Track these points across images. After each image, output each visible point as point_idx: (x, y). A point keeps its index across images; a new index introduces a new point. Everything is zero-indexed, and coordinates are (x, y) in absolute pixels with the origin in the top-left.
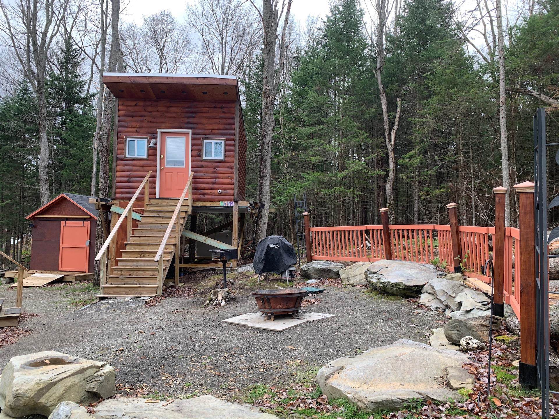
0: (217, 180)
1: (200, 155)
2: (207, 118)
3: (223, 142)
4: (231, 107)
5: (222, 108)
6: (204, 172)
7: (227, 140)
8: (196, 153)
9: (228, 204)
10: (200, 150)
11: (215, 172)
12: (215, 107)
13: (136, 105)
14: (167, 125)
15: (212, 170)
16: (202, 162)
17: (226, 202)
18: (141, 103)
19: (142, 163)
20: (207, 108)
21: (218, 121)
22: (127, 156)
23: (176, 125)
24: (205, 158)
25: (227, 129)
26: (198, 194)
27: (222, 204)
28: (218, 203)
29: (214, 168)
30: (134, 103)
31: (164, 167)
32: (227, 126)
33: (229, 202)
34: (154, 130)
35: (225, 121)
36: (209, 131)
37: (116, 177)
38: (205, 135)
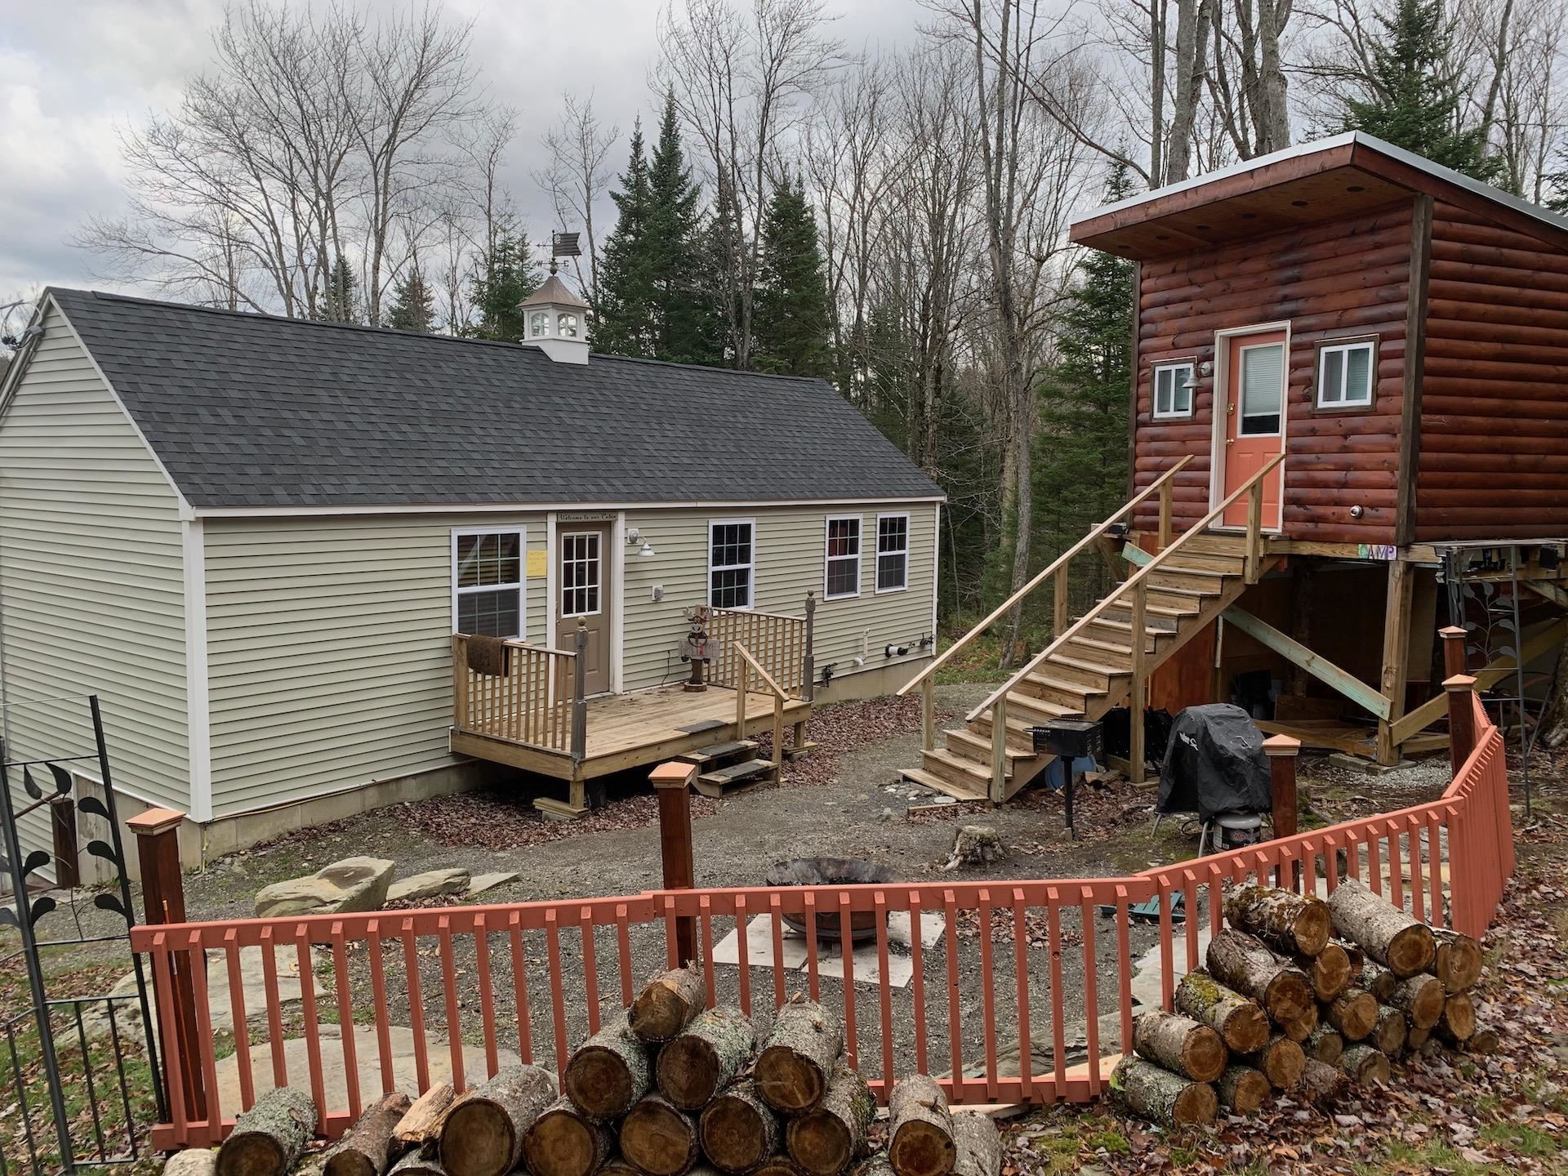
0: (1353, 475)
1: (1310, 398)
2: (1331, 274)
3: (1371, 345)
4: (1400, 224)
5: (1373, 231)
6: (1317, 450)
7: (1384, 338)
8: (1299, 391)
9: (1379, 552)
10: (1311, 382)
11: (1345, 450)
12: (1353, 234)
13: (1174, 271)
14: (1237, 315)
15: (1338, 442)
16: (1313, 417)
17: (1375, 547)
18: (1182, 265)
19: (1184, 430)
20: (1332, 244)
21: (1359, 278)
22: (1157, 415)
23: (1255, 312)
24: (1322, 404)
25: (1387, 301)
26: (1302, 518)
27: (1363, 552)
28: (1351, 547)
29: (1345, 437)
30: (1168, 267)
31: (1235, 439)
32: (1384, 293)
33: (1382, 547)
34: (1207, 334)
35: (1378, 275)
36: (1334, 317)
37: (1136, 471)
38: (1325, 330)
